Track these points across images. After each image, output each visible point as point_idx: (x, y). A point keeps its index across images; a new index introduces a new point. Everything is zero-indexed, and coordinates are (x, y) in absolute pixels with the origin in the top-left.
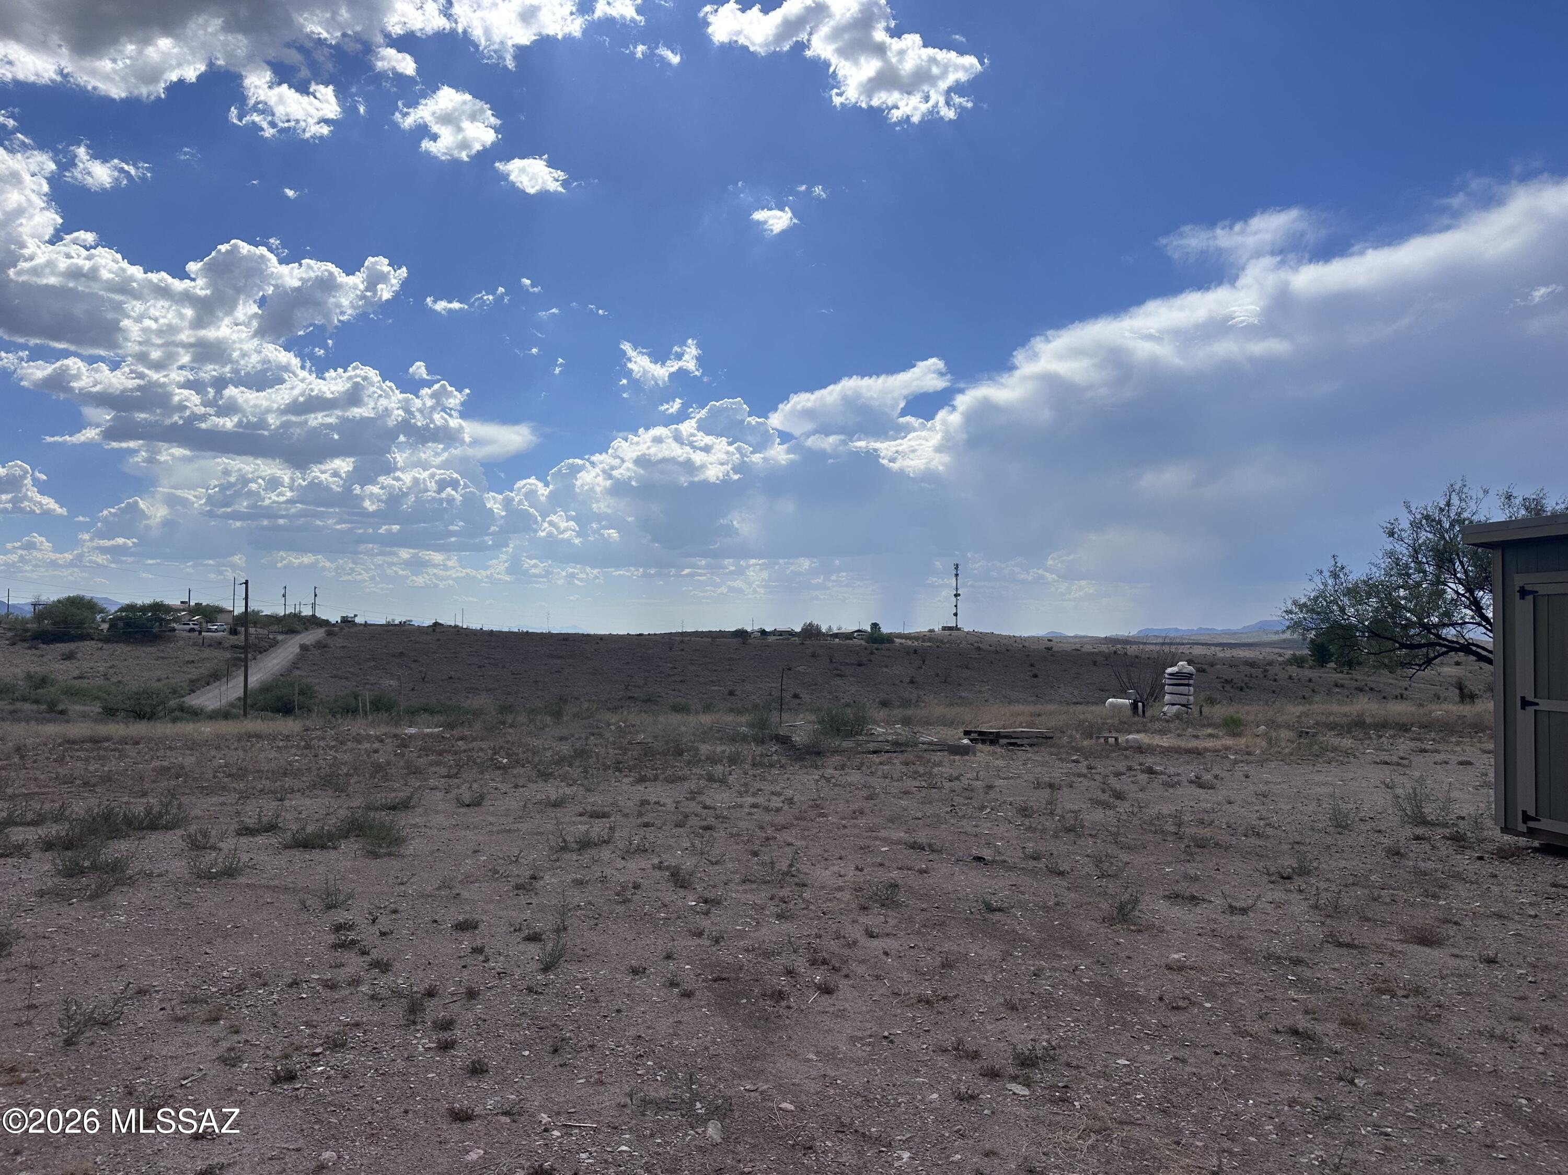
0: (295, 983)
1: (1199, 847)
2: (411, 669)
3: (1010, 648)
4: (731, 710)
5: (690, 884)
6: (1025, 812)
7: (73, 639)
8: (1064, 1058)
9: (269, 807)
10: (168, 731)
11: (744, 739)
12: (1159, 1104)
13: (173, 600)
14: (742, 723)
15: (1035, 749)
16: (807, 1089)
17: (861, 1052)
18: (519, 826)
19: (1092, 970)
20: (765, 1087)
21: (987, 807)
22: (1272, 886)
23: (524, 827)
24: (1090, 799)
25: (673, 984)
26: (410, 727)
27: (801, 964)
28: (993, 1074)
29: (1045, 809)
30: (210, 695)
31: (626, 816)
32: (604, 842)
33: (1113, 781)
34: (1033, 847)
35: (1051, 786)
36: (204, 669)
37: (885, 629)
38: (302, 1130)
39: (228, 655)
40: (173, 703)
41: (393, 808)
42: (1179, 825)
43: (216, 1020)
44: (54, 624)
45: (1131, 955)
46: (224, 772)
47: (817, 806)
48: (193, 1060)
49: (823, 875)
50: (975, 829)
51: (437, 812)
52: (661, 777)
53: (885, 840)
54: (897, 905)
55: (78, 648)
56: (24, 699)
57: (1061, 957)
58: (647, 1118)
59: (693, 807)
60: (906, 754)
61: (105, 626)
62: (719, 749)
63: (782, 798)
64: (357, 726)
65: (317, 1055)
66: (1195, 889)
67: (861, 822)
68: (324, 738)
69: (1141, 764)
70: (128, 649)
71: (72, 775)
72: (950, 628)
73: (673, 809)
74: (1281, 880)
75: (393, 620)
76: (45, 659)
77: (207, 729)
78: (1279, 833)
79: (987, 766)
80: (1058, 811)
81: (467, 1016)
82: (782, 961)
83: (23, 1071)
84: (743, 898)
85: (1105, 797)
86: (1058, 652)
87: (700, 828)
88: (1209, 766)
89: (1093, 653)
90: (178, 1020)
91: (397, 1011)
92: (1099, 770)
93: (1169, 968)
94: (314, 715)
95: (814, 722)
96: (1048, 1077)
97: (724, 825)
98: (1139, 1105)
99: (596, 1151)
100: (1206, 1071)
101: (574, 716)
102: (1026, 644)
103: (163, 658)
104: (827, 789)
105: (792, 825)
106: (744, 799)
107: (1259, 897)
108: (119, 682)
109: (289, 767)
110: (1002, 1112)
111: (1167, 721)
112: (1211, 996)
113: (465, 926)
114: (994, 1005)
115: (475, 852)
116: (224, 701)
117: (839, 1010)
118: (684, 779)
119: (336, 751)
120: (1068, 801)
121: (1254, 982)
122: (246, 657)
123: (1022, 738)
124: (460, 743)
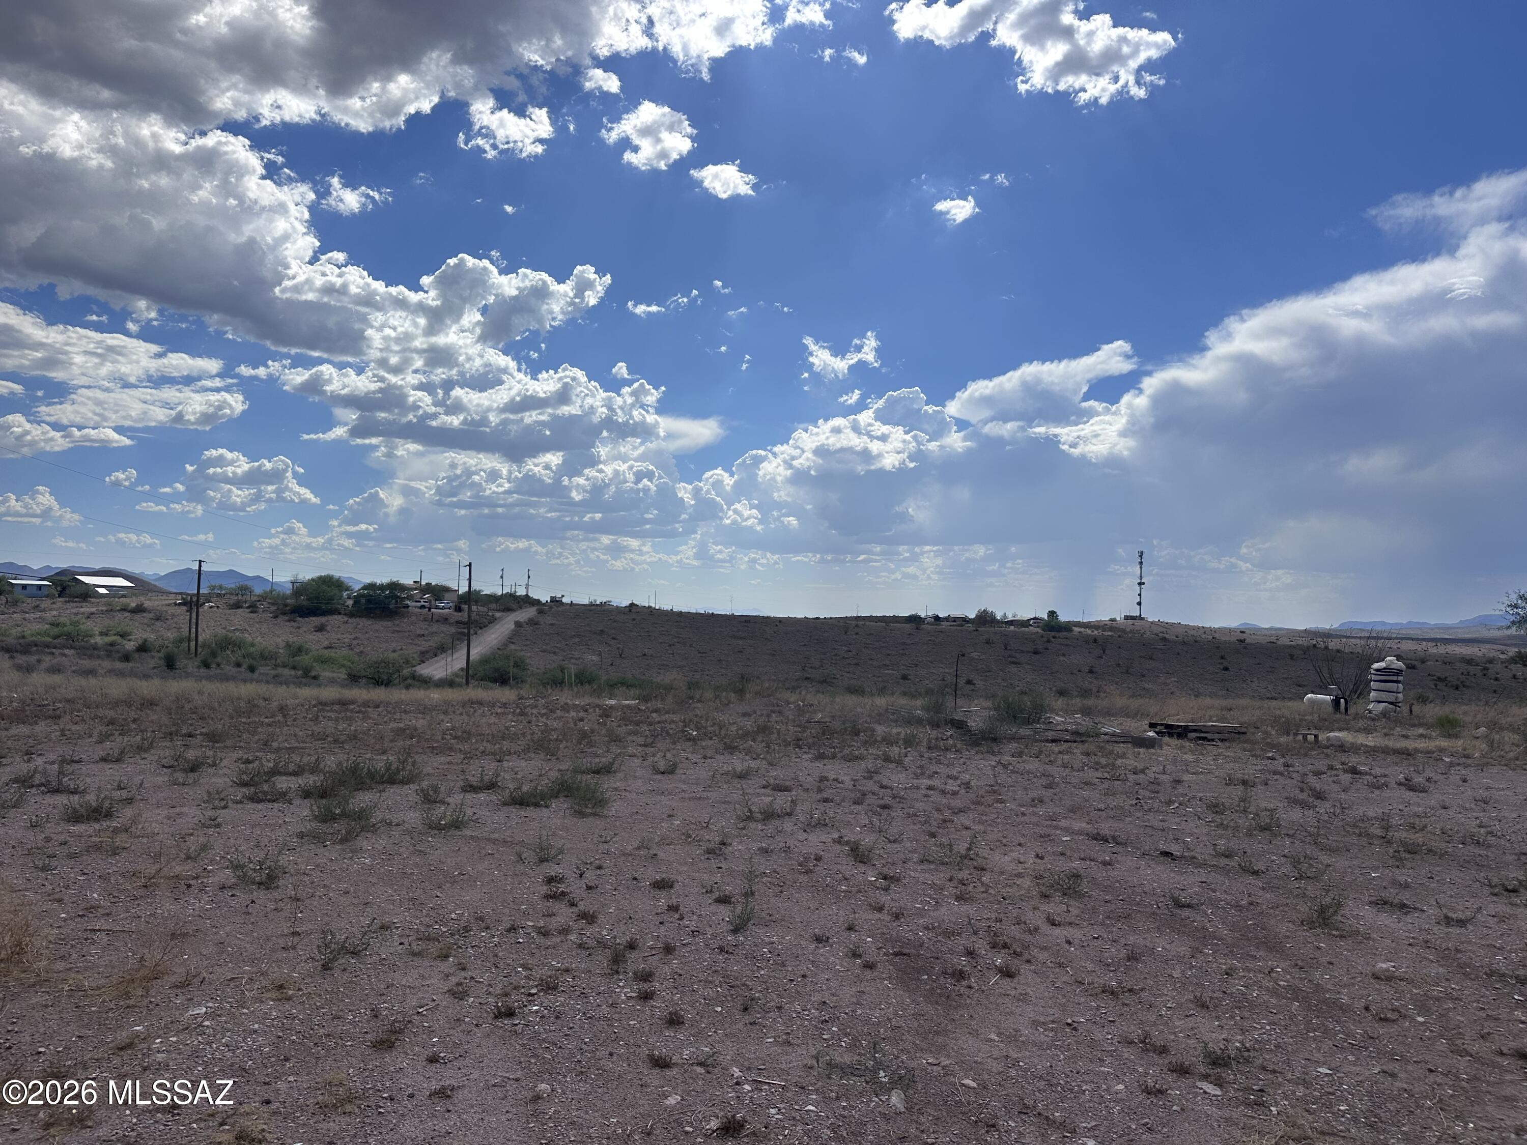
0: (512, 929)
1: (1410, 853)
2: (610, 646)
3: (1199, 639)
4: (905, 694)
5: (870, 860)
6: (1216, 808)
7: (324, 613)
8: (1259, 1062)
9: (490, 766)
10: (403, 697)
11: (919, 721)
12: (1365, 1118)
13: (407, 580)
14: (918, 707)
15: (1227, 744)
16: (989, 1068)
17: (1043, 1036)
18: (709, 794)
19: (1290, 973)
20: (948, 1062)
21: (1174, 802)
22: (1495, 898)
23: (713, 795)
24: (1287, 798)
25: (855, 955)
26: (610, 698)
27: (981, 946)
28: (1182, 1071)
29: (1239, 806)
30: (437, 665)
31: (807, 790)
32: (787, 814)
33: (1312, 780)
34: (1223, 845)
35: (1244, 783)
36: (433, 642)
37: (1063, 618)
38: (521, 1062)
39: (453, 630)
40: (406, 672)
41: (597, 772)
42: (1387, 828)
43: (447, 957)
44: (308, 600)
45: (1333, 960)
46: (451, 734)
47: (995, 792)
48: (427, 991)
49: (1002, 860)
50: (1163, 823)
51: (635, 777)
52: (839, 755)
53: (1067, 830)
54: (1080, 895)
55: (328, 621)
56: (284, 666)
57: (1255, 957)
58: (832, 1081)
59: (870, 785)
60: (1086, 745)
61: (350, 602)
62: (894, 731)
63: (959, 782)
64: (564, 697)
65: (533, 995)
66: (1406, 897)
67: (1041, 810)
68: (536, 707)
69: (1343, 764)
70: (370, 623)
71: (324, 733)
72: (1133, 618)
73: (851, 787)
74: (1505, 893)
75: (595, 601)
76: (301, 631)
77: (435, 695)
78: (1503, 842)
79: (1175, 761)
80: (1252, 809)
81: (665, 970)
82: (962, 942)
83: (289, 989)
84: (922, 877)
85: (1302, 796)
86: (1251, 644)
87: (878, 806)
88: (1421, 768)
89: (1290, 646)
90: (415, 954)
91: (602, 960)
92: (1297, 769)
93: (1376, 977)
94: (528, 686)
95: (990, 709)
96: (1241, 1078)
97: (901, 805)
98: (1343, 1117)
99: (784, 1108)
100: (1418, 1088)
101: (756, 693)
102: (1217, 636)
103: (398, 632)
104: (1004, 776)
105: (969, 809)
106: (920, 781)
107: (1479, 909)
108: (361, 652)
109: (507, 732)
110: (1193, 1110)
111: (1373, 719)
112: (1423, 1009)
113: (662, 885)
114: (1183, 1001)
115: (670, 816)
116: (449, 671)
117: (1021, 994)
118: (860, 758)
119: (547, 719)
120: (1263, 799)
121: (1473, 999)
122: (469, 632)
123: (1213, 732)
124: (654, 715)
